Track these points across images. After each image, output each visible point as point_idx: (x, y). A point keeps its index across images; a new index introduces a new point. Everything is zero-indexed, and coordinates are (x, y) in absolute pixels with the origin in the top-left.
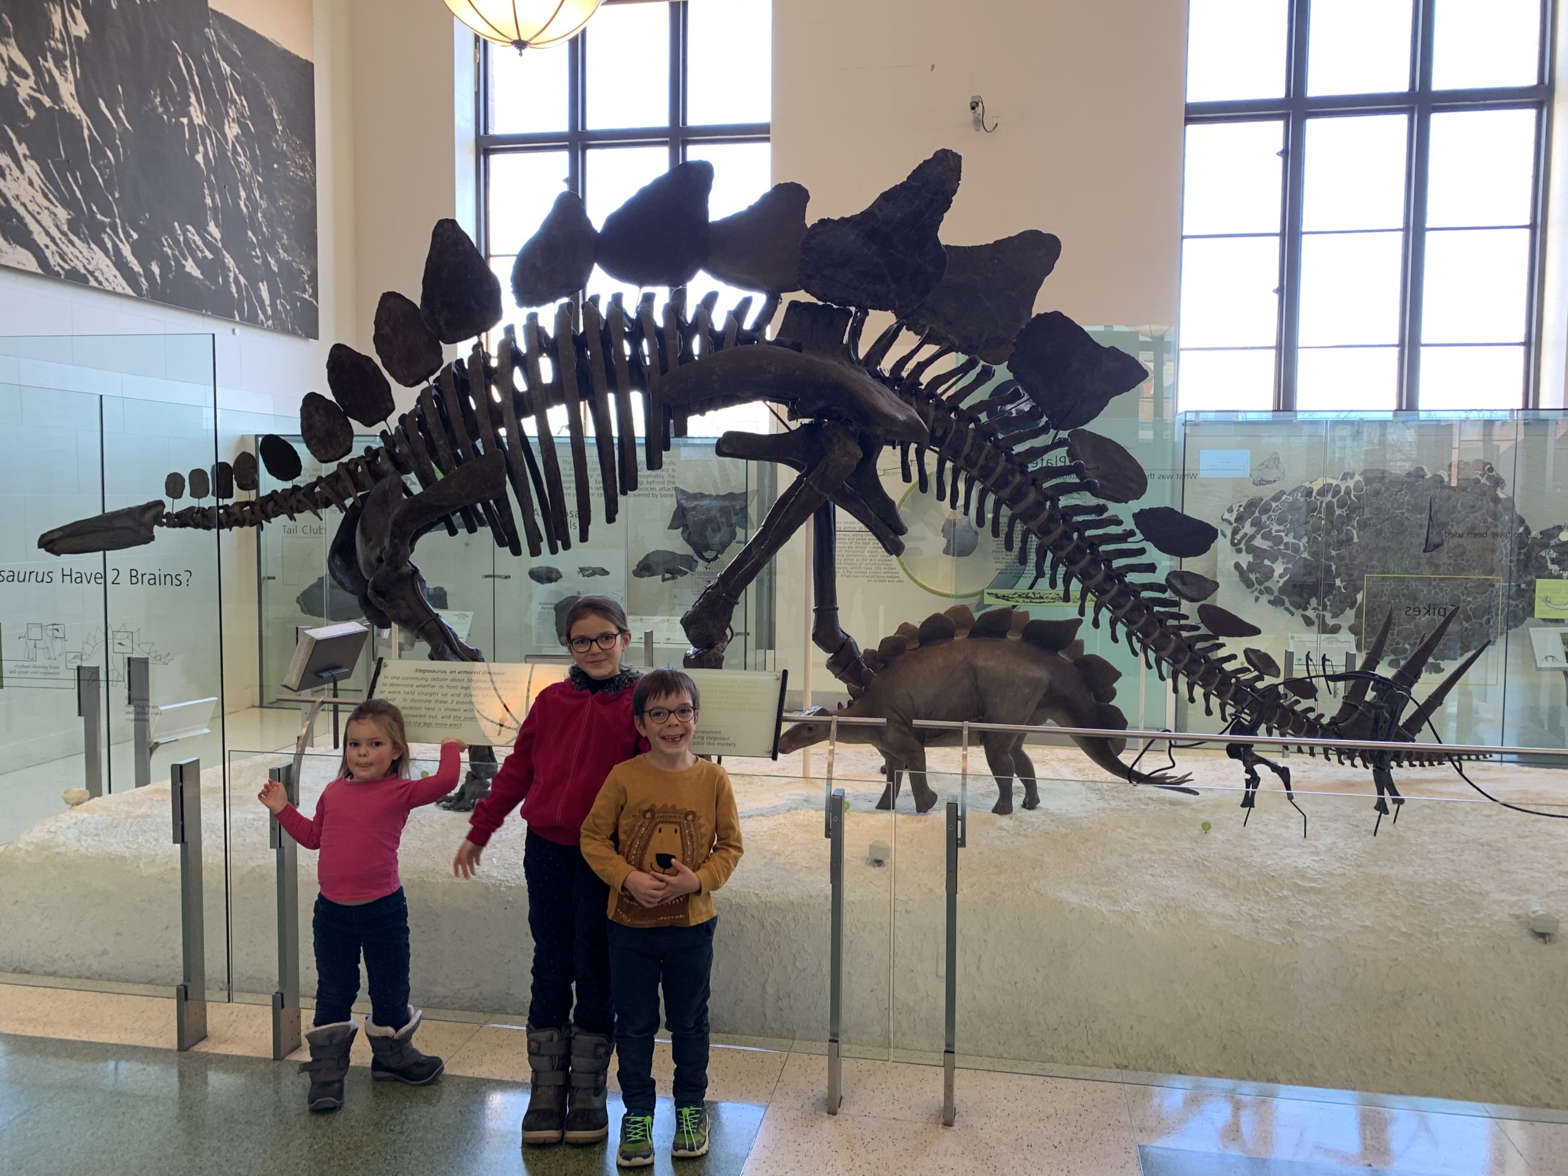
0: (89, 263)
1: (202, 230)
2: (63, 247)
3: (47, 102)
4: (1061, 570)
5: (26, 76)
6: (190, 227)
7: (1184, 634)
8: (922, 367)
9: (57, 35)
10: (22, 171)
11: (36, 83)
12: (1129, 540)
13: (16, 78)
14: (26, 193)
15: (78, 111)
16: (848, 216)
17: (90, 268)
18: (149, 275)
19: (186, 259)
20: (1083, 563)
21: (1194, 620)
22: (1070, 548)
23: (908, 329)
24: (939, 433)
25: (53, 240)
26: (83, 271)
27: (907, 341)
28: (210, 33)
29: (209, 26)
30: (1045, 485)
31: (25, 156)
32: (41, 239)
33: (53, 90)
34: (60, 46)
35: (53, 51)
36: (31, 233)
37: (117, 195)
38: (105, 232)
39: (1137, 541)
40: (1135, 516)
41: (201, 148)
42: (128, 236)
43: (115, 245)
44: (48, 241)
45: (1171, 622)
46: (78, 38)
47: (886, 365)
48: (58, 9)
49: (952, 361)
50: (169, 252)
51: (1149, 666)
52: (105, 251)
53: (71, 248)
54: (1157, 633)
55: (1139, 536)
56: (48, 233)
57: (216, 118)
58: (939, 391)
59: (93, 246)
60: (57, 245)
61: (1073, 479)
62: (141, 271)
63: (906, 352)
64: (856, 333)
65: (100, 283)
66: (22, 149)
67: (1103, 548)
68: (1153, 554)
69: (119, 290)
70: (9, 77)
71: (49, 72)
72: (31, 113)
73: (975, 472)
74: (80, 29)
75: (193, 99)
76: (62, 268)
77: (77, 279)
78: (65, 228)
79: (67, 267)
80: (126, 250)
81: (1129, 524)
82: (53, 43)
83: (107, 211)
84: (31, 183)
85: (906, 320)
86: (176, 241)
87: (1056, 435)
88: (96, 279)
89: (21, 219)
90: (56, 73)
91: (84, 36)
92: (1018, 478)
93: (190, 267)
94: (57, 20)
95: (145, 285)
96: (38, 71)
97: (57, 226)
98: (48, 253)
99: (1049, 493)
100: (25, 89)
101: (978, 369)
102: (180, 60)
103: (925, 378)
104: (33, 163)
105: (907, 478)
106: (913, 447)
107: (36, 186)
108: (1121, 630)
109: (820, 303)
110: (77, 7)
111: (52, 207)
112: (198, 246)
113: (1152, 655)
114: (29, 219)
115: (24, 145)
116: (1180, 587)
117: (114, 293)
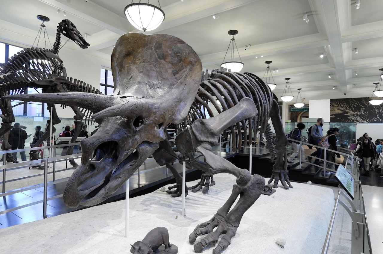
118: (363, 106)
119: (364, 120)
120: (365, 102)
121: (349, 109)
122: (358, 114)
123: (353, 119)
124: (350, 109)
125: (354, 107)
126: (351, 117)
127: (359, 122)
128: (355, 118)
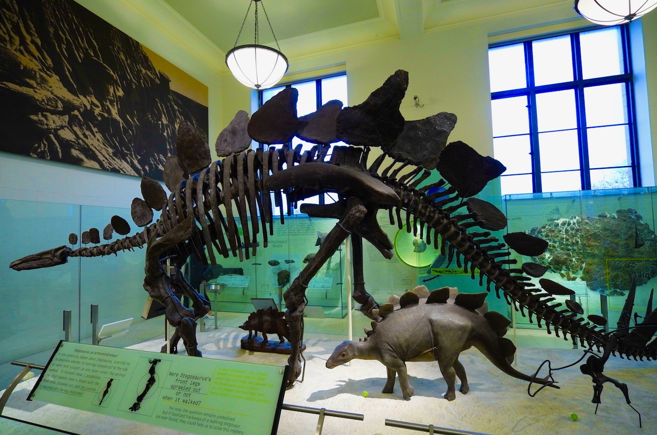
0: (121, 166)
1: (165, 155)
2: (111, 161)
3: (106, 115)
4: (469, 264)
5: (98, 107)
6: (161, 155)
7: (534, 293)
8: (396, 172)
9: (111, 95)
10: (95, 136)
11: (102, 109)
12: (502, 248)
13: (94, 107)
14: (96, 143)
15: (118, 118)
16: (357, 105)
17: (121, 167)
18: (144, 170)
19: (159, 165)
20: (480, 260)
21: (538, 286)
22: (473, 253)
23: (389, 156)
24: (406, 201)
25: (106, 158)
26: (118, 168)
27: (388, 161)
28: (171, 97)
29: (170, 95)
30: (459, 224)
31: (96, 132)
32: (101, 158)
33: (109, 112)
34: (112, 98)
35: (108, 99)
36: (97, 156)
37: (133, 145)
38: (127, 156)
39: (506, 249)
40: (504, 237)
41: (166, 131)
42: (136, 158)
43: (131, 160)
44: (104, 159)
45: (526, 288)
46: (119, 96)
47: (380, 172)
48: (112, 87)
49: (410, 168)
50: (153, 163)
51: (517, 310)
52: (128, 163)
53: (114, 161)
54: (520, 293)
55: (507, 246)
56: (104, 156)
57: (172, 122)
58: (405, 182)
59: (122, 160)
60: (108, 160)
61: (471, 220)
62: (141, 168)
63: (388, 165)
64: (365, 159)
65: (125, 172)
66: (95, 130)
67: (489, 253)
68: (514, 255)
69: (132, 174)
70: (91, 107)
71: (108, 106)
72: (100, 119)
73: (424, 220)
74: (121, 93)
75: (163, 116)
76: (110, 168)
77: (115, 171)
78: (111, 155)
79: (111, 167)
80: (136, 162)
81: (502, 241)
82: (109, 97)
83: (128, 149)
84: (98, 140)
85: (387, 152)
86: (155, 159)
87: (462, 200)
88: (123, 171)
89: (93, 152)
90: (110, 106)
91: (122, 96)
92: (445, 221)
93: (161, 167)
94: (111, 90)
95: (142, 173)
96: (103, 105)
97: (108, 154)
98: (104, 163)
99: (461, 227)
100: (97, 111)
101: (423, 172)
102: (159, 104)
103: (398, 177)
104: (99, 134)
105: (392, 222)
106: (394, 208)
107: (100, 141)
108: (501, 292)
109: (348, 146)
110: (120, 87)
111: (106, 148)
112: (164, 161)
113: (518, 304)
114: (97, 152)
115: (96, 128)
116: (530, 271)
117: (130, 175)
118: (115, 76)
119: (123, 157)
120: (123, 57)
121: (37, 54)
122: (92, 111)
123: (67, 134)
124: (50, 62)
125: (72, 59)
126: (54, 121)
127: (96, 165)
128: (76, 129)
